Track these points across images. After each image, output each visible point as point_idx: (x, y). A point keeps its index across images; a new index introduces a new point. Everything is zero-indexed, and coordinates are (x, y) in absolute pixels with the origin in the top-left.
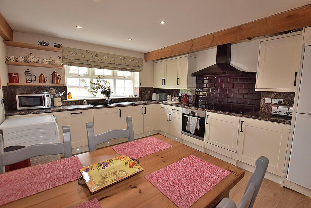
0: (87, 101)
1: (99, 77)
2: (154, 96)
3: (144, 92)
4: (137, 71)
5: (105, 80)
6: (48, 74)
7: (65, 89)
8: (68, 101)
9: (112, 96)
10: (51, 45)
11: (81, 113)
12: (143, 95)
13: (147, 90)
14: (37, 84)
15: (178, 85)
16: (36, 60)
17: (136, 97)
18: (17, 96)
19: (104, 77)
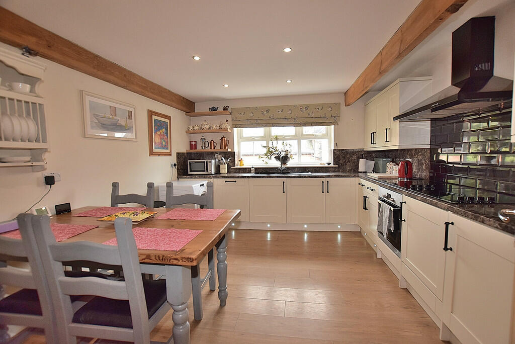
0: (256, 169)
1: (277, 138)
2: (362, 164)
3: (344, 158)
4: (330, 124)
5: (285, 142)
6: (217, 138)
7: (232, 154)
8: (236, 169)
9: (290, 164)
10: (221, 109)
11: (235, 182)
12: (341, 162)
13: (349, 154)
14: (208, 150)
15: (386, 141)
16: (208, 127)
17: (330, 165)
18: (189, 161)
19: (283, 138)
